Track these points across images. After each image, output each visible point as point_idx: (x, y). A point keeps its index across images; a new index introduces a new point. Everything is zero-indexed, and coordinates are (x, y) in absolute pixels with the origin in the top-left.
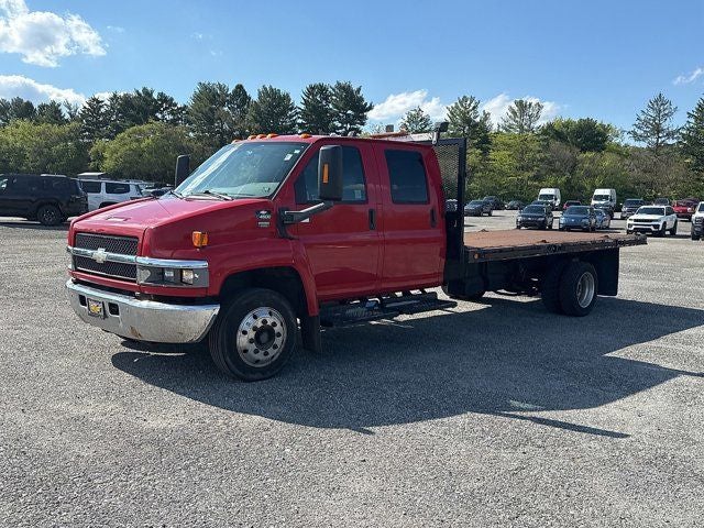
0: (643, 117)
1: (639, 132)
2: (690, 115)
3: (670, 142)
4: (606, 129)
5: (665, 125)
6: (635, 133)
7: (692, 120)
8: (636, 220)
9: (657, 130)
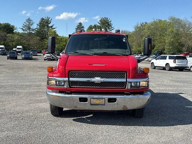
0: (24, 24)
1: (24, 29)
2: (38, 25)
3: (33, 32)
4: (13, 27)
5: (32, 27)
6: (23, 29)
7: (38, 26)
8: (47, 56)
9: (29, 28)
